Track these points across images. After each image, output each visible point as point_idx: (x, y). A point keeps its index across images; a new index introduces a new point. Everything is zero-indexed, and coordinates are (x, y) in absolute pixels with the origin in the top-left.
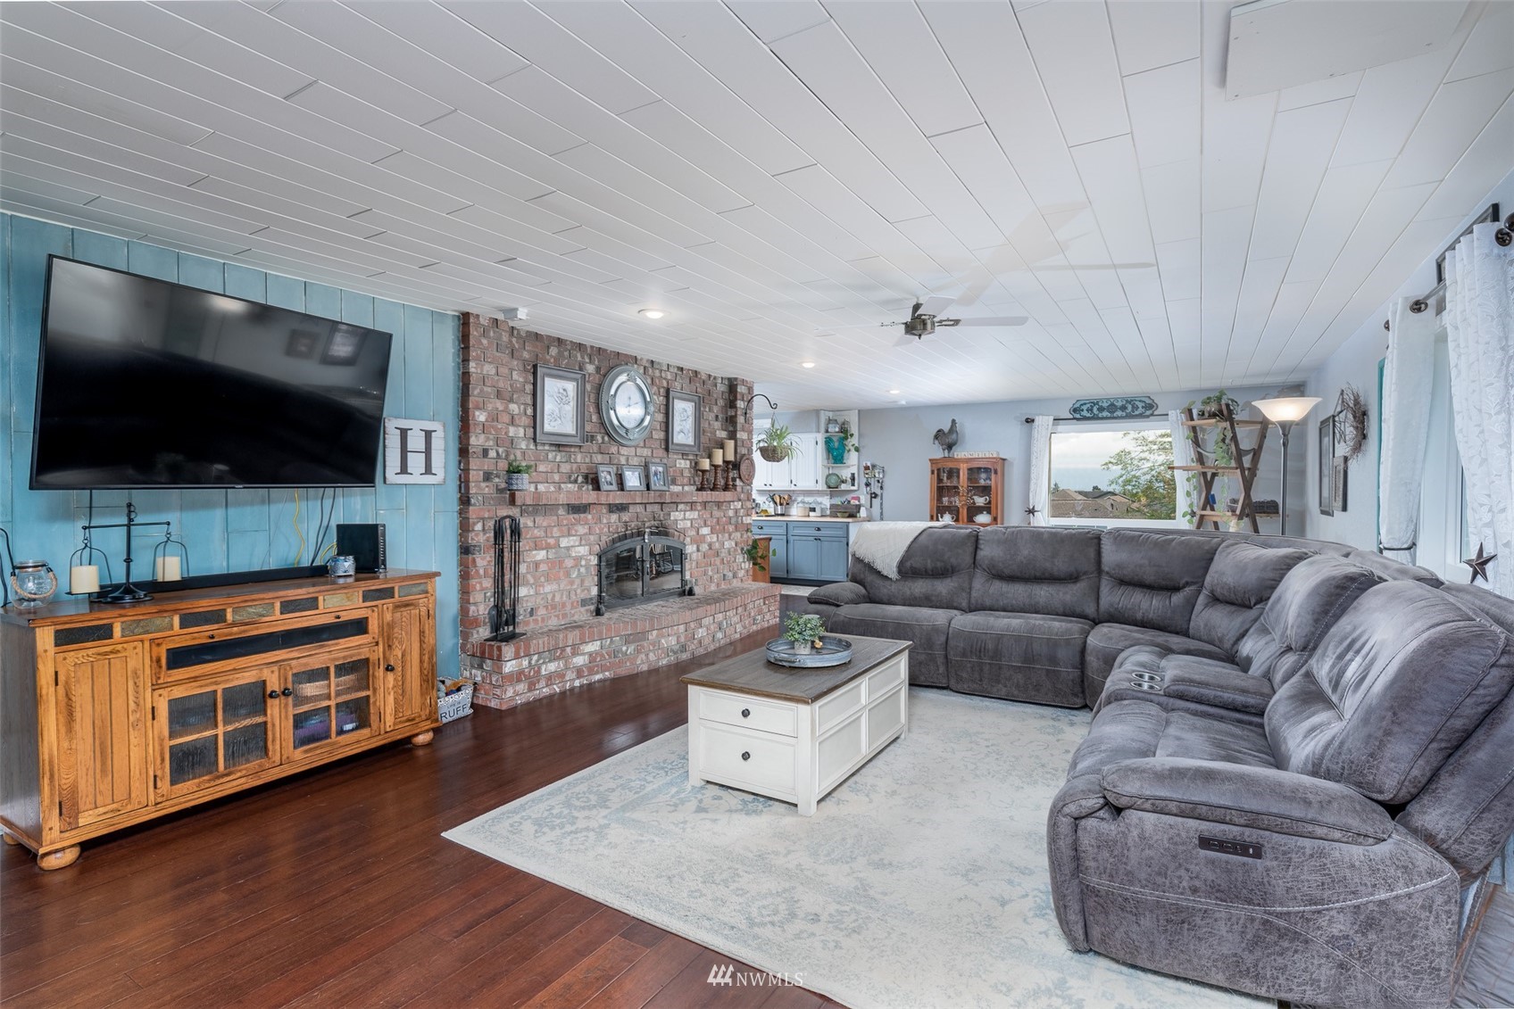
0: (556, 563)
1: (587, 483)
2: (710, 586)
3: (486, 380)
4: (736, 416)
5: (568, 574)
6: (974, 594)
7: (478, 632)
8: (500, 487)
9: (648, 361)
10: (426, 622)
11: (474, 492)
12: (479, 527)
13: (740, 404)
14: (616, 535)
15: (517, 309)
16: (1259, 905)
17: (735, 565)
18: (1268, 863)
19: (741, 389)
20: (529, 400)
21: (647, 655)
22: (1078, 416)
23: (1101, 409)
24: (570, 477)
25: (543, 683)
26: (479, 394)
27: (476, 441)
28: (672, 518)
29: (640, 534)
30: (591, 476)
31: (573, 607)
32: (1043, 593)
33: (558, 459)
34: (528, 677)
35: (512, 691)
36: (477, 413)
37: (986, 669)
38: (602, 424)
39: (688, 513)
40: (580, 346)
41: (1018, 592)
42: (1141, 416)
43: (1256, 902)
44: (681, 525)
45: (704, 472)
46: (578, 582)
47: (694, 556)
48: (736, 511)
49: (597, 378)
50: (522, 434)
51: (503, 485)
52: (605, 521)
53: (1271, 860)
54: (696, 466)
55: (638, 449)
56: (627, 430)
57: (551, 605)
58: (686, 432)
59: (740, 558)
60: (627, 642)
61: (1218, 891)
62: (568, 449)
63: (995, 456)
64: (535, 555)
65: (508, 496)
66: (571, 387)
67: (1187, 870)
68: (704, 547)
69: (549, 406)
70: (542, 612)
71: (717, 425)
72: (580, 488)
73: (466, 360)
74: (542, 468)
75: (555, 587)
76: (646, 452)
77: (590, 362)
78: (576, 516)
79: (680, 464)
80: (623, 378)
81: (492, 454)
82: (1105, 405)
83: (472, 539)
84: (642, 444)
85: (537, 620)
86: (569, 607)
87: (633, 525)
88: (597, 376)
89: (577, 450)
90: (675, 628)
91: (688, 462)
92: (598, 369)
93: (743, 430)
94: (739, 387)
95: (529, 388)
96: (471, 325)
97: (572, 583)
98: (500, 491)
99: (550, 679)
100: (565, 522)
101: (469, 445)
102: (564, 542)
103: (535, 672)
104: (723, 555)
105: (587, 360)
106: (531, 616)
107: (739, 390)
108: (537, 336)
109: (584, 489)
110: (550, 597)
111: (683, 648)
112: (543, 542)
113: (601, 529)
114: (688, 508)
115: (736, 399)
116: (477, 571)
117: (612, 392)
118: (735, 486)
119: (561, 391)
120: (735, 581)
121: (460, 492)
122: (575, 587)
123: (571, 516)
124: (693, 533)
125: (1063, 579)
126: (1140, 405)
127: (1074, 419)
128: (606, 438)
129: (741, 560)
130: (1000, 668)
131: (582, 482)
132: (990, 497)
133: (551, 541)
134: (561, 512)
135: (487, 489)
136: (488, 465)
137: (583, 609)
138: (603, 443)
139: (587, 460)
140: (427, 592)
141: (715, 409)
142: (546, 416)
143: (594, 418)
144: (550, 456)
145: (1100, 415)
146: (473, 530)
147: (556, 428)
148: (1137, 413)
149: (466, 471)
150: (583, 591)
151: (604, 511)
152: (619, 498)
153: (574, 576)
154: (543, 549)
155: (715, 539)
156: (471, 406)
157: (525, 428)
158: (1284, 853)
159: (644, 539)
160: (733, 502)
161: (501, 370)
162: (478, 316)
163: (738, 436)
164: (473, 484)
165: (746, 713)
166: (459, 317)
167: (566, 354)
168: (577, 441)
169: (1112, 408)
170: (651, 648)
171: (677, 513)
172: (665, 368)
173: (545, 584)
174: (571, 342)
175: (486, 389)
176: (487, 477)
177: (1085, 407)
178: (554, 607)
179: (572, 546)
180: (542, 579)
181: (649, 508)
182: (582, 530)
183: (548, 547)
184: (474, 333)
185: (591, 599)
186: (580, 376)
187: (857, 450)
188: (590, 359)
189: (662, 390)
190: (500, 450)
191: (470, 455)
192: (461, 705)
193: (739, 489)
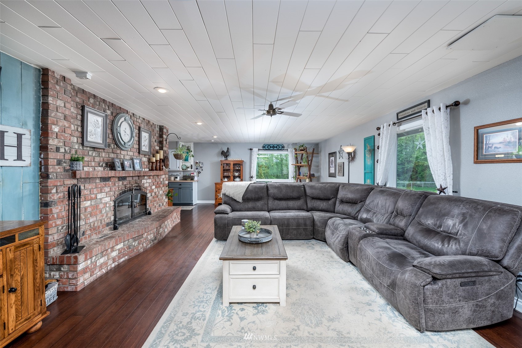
0: (96, 207)
1: (107, 167)
2: (155, 210)
3: (58, 109)
4: (163, 141)
5: (101, 212)
6: (269, 205)
7: (54, 250)
8: (66, 169)
9: (132, 113)
10: (38, 253)
11: (51, 171)
12: (54, 191)
13: (165, 136)
14: (121, 191)
15: (87, 73)
16: (475, 300)
17: (163, 200)
18: (477, 286)
19: (165, 130)
20: (79, 123)
21: (143, 245)
22: (264, 149)
23: (271, 147)
24: (99, 164)
25: (97, 270)
26: (54, 116)
27: (53, 142)
28: (142, 182)
29: (131, 190)
30: (109, 163)
31: (103, 228)
32: (291, 203)
33: (94, 155)
34: (90, 269)
35: (82, 279)
36: (53, 127)
37: (284, 230)
38: (114, 139)
39: (148, 180)
40: (104, 101)
41: (283, 204)
42: (281, 150)
43: (474, 299)
44: (146, 185)
45: (153, 163)
46: (105, 215)
47: (150, 198)
48: (163, 179)
49: (111, 118)
50: (76, 141)
51: (68, 168)
52: (117, 185)
53: (478, 285)
54: (149, 161)
55: (128, 152)
56: (125, 143)
57: (93, 228)
58: (146, 146)
59: (164, 197)
60: (135, 241)
61: (466, 299)
62: (99, 150)
63: (241, 160)
64: (85, 204)
65: (70, 173)
66: (100, 120)
67: (458, 295)
68: (153, 194)
69: (90, 128)
70: (88, 232)
71: (156, 144)
72: (104, 169)
73: (45, 95)
74: (86, 159)
75: (95, 219)
76: (131, 153)
77: (108, 109)
78: (104, 183)
79: (144, 159)
80: (123, 119)
81: (62, 150)
82: (272, 146)
83: (50, 198)
84: (130, 150)
85: (86, 237)
86: (101, 227)
87: (128, 186)
88: (112, 117)
89: (103, 151)
90: (153, 230)
91: (146, 158)
92: (112, 113)
93: (165, 147)
94: (164, 129)
95: (79, 117)
96: (50, 76)
97: (103, 216)
98: (65, 170)
99: (101, 267)
100: (99, 186)
101: (48, 144)
102: (99, 196)
103: (94, 265)
104: (159, 197)
105: (107, 108)
106: (83, 236)
107: (164, 131)
108: (83, 91)
109: (106, 169)
110: (92, 224)
111: (155, 238)
112: (89, 197)
113: (115, 189)
114: (148, 178)
115: (163, 134)
116: (53, 216)
117: (119, 125)
118: (163, 169)
119: (96, 121)
120: (163, 207)
121: (40, 171)
122: (104, 217)
123: (102, 183)
124: (150, 188)
125: (296, 199)
126: (281, 146)
127: (263, 149)
128: (115, 146)
129: (165, 198)
130: (289, 230)
131: (105, 167)
132: (240, 173)
133: (93, 196)
134: (98, 181)
135: (59, 169)
136: (60, 156)
137: (107, 228)
138: (114, 148)
139: (107, 156)
140: (38, 234)
141: (155, 137)
142: (88, 132)
143: (110, 136)
144: (90, 153)
145: (270, 149)
146: (51, 193)
147: (93, 139)
148: (280, 149)
149: (46, 159)
150: (108, 219)
151: (117, 180)
152: (123, 174)
153: (104, 212)
154: (89, 200)
155: (157, 191)
156: (49, 122)
157: (77, 137)
158: (482, 282)
159: (133, 192)
160: (162, 175)
161: (67, 105)
162: (53, 72)
163: (164, 149)
164: (51, 167)
165: (254, 269)
166: (39, 70)
167: (98, 103)
168: (102, 146)
169: (273, 147)
170: (144, 241)
171: (144, 180)
172: (138, 117)
173: (90, 218)
174: (100, 98)
175: (58, 114)
176: (59, 163)
177: (266, 146)
178: (94, 229)
179: (103, 198)
180: (89, 216)
181: (134, 178)
182: (107, 189)
183: (91, 199)
184: (51, 82)
185: (111, 222)
186: (105, 115)
187: (193, 156)
188: (108, 108)
189: (137, 127)
190: (67, 148)
191: (49, 150)
192: (52, 296)
193: (164, 170)
